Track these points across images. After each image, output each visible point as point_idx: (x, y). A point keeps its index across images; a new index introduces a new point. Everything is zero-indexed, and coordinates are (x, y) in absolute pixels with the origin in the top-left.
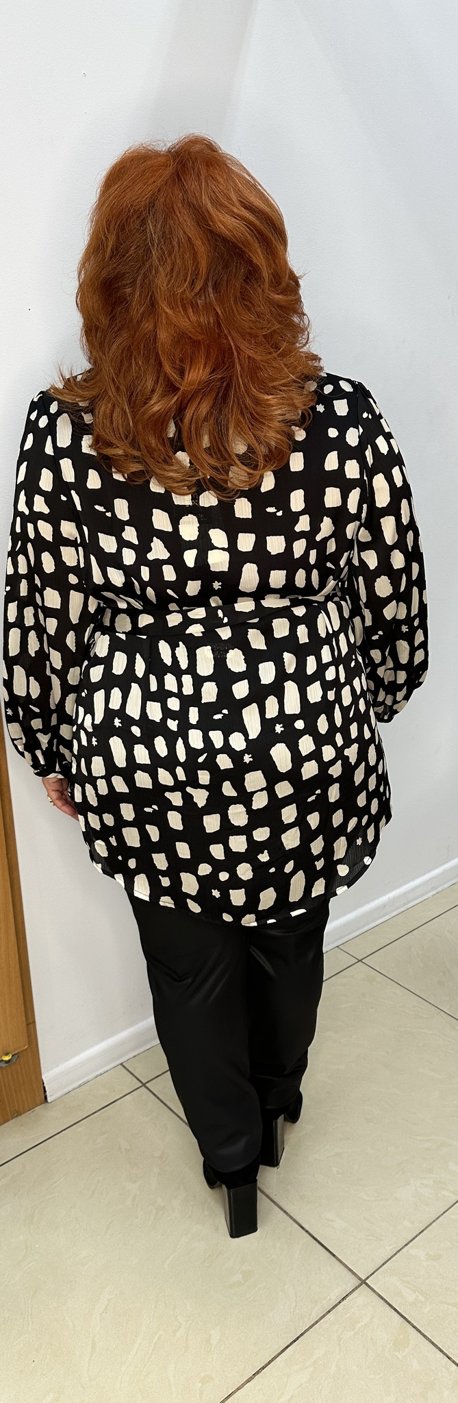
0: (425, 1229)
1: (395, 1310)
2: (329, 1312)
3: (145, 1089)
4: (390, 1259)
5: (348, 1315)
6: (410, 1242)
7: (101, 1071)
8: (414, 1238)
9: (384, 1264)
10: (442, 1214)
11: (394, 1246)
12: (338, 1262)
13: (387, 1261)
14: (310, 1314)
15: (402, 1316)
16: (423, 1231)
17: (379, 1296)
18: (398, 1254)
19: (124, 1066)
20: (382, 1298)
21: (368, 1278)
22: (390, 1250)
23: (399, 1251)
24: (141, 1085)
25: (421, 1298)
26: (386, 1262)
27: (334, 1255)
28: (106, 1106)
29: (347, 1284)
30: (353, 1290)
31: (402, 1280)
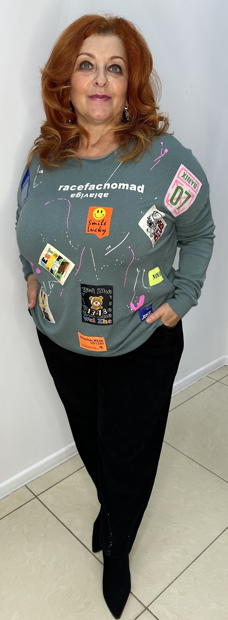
3: (37, 500)
4: (160, 594)
6: (170, 585)
7: (15, 489)
8: (172, 583)
9: (157, 598)
10: (186, 569)
11: (162, 587)
12: (133, 596)
13: (159, 596)
16: (177, 578)
17: (155, 616)
18: (164, 592)
19: (27, 487)
20: (156, 618)
21: (149, 606)
22: (160, 589)
24: (35, 497)
25: (176, 618)
26: (158, 597)
28: (17, 509)
29: (139, 610)
30: (141, 613)
31: (167, 607)
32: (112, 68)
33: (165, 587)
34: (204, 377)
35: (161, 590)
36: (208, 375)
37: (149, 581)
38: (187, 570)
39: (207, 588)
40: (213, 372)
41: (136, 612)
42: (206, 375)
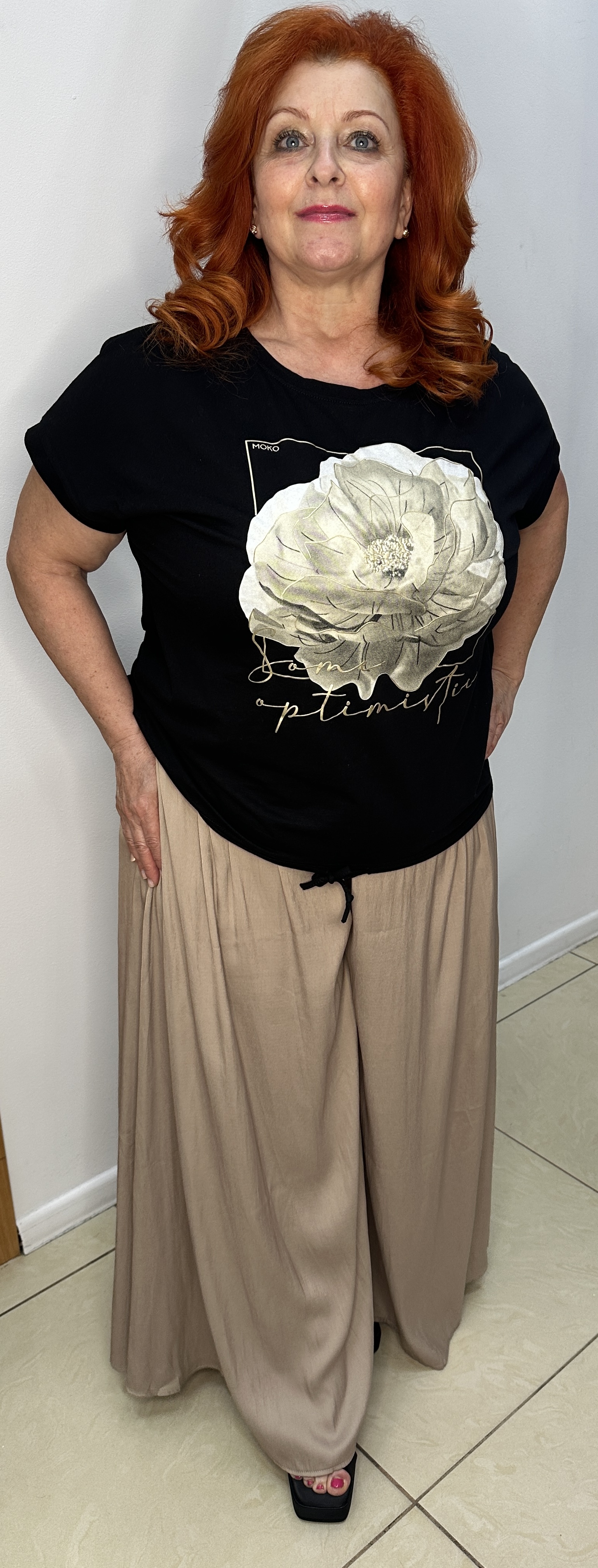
0: (495, 1430)
1: (456, 1542)
2: (371, 1544)
4: (451, 1471)
5: (395, 1549)
6: (474, 1448)
8: (480, 1443)
9: (441, 1479)
10: (515, 1411)
11: (454, 1454)
12: (382, 1474)
13: (446, 1474)
14: (346, 1547)
15: (465, 1552)
16: (491, 1433)
17: (436, 1522)
18: (460, 1465)
20: (440, 1527)
21: (421, 1498)
22: (450, 1459)
23: (460, 1461)
25: (490, 1527)
26: (444, 1476)
27: (377, 1466)
29: (396, 1506)
30: (402, 1515)
31: (465, 1502)
32: (354, 141)
33: (463, 1453)
34: (566, 954)
35: (453, 1461)
36: (572, 950)
37: (422, 1439)
38: (515, 1414)
39: (567, 1459)
40: (585, 943)
41: (390, 1511)
42: (569, 949)
